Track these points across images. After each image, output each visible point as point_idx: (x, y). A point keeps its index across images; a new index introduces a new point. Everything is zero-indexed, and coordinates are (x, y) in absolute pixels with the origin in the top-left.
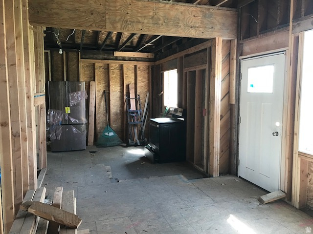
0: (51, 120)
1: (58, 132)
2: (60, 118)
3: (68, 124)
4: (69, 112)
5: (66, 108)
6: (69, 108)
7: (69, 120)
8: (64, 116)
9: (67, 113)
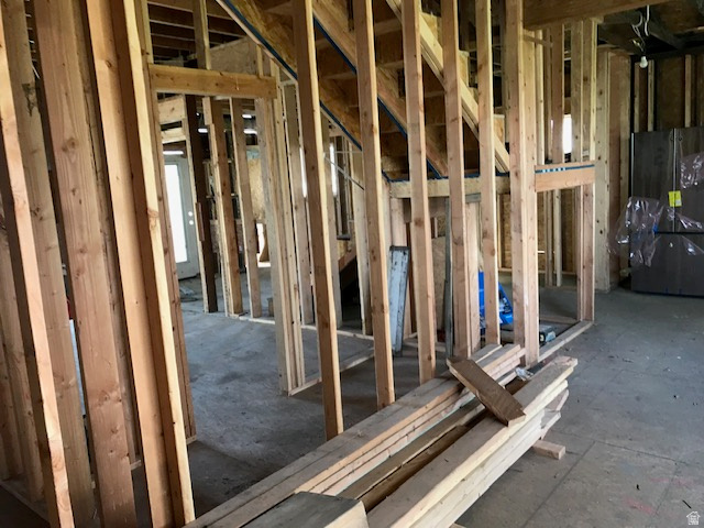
0: (633, 221)
1: (647, 248)
2: (655, 218)
3: (676, 233)
4: (679, 203)
5: (671, 194)
6: (679, 193)
7: (677, 220)
8: (665, 214)
9: (672, 204)
